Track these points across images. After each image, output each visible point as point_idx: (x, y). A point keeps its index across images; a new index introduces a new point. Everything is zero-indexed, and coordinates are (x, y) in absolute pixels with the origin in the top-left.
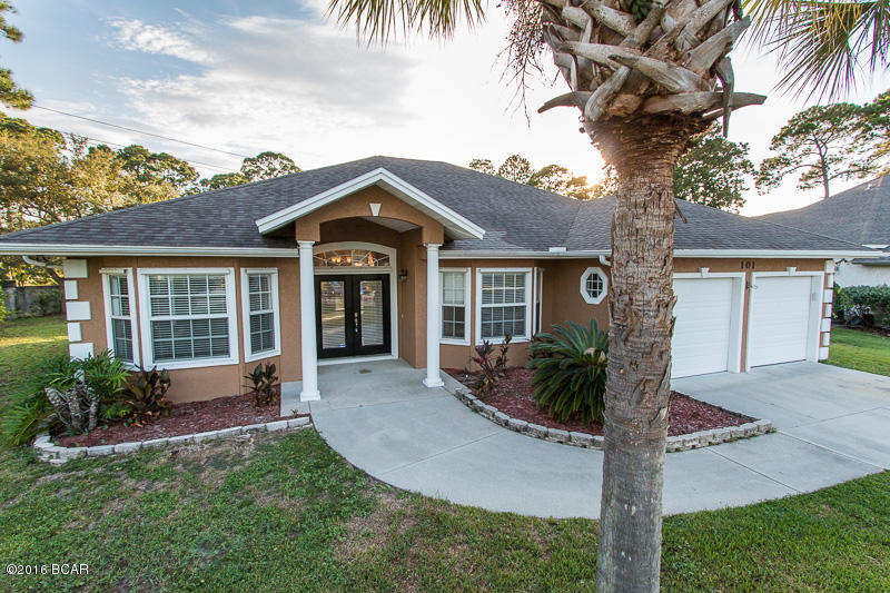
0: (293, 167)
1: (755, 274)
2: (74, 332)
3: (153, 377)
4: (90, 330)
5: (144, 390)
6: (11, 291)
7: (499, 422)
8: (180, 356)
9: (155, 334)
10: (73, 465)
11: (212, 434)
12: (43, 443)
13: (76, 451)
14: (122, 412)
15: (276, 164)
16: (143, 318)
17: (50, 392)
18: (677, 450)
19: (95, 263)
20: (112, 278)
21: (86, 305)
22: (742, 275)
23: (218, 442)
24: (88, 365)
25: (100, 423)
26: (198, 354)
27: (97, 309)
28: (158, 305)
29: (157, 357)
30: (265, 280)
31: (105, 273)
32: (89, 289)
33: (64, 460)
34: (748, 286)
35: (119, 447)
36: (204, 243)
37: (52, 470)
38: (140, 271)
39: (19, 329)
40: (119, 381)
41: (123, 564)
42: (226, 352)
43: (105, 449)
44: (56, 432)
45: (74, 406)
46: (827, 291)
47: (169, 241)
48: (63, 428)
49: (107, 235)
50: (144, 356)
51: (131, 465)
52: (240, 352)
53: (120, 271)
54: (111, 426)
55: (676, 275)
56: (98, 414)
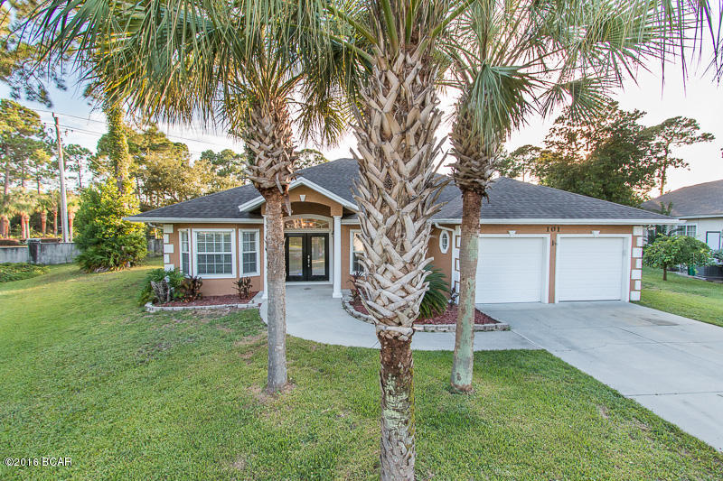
0: (322, 159)
1: (559, 236)
2: (167, 259)
3: (195, 281)
4: (173, 257)
5: (190, 286)
6: (152, 241)
7: (352, 314)
8: (210, 272)
9: (199, 261)
10: (157, 313)
11: (213, 307)
12: (149, 305)
13: (159, 308)
14: (181, 296)
15: (311, 157)
16: (194, 254)
17: (153, 282)
18: (433, 331)
19: (176, 226)
20: (183, 233)
21: (172, 245)
22: (548, 236)
23: (215, 310)
24: (170, 273)
25: (171, 300)
26: (217, 272)
27: (176, 248)
28: (200, 247)
29: (199, 272)
30: (253, 235)
31: (180, 230)
32: (174, 238)
33: (154, 311)
34: (553, 243)
35: (175, 308)
36: (221, 216)
37: (149, 313)
38: (193, 230)
39: (154, 262)
40: (181, 281)
41: (163, 339)
42: (231, 272)
43: (170, 308)
44: (155, 302)
45: (161, 290)
46: (635, 249)
47: (205, 216)
48: (157, 301)
49: (180, 213)
50: (194, 272)
51: (177, 314)
52: (237, 272)
53: (185, 230)
54: (175, 300)
55: (481, 235)
56: (171, 295)
